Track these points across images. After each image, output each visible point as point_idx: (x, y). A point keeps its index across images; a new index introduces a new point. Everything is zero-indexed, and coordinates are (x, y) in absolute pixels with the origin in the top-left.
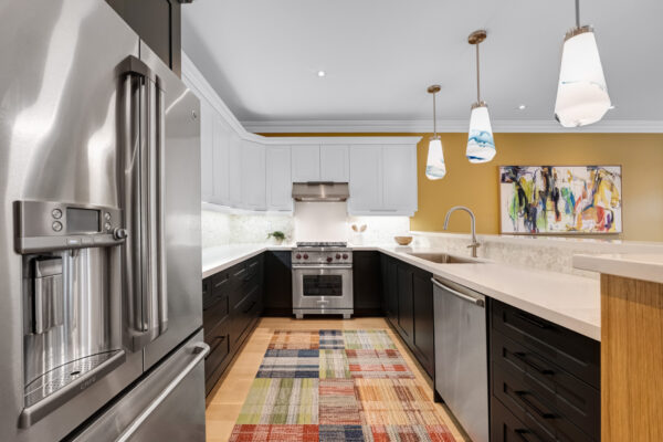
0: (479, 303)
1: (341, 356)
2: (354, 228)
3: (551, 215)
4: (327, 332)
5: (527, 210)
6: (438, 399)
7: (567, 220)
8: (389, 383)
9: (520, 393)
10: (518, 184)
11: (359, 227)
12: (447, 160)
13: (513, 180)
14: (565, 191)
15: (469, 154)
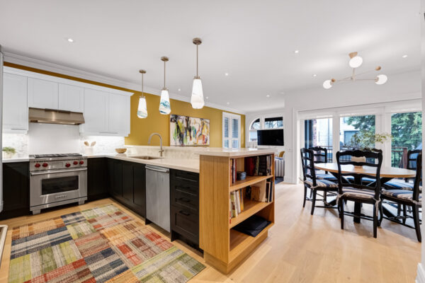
0: (167, 172)
1: (85, 224)
2: (86, 143)
3: (188, 137)
4: (68, 215)
5: (180, 135)
6: (148, 222)
7: (193, 139)
8: (121, 226)
9: (181, 199)
10: (177, 123)
11: (90, 143)
12: (148, 109)
13: (175, 121)
14: (193, 127)
15: (161, 110)
